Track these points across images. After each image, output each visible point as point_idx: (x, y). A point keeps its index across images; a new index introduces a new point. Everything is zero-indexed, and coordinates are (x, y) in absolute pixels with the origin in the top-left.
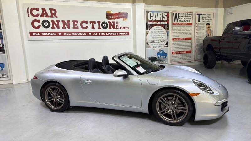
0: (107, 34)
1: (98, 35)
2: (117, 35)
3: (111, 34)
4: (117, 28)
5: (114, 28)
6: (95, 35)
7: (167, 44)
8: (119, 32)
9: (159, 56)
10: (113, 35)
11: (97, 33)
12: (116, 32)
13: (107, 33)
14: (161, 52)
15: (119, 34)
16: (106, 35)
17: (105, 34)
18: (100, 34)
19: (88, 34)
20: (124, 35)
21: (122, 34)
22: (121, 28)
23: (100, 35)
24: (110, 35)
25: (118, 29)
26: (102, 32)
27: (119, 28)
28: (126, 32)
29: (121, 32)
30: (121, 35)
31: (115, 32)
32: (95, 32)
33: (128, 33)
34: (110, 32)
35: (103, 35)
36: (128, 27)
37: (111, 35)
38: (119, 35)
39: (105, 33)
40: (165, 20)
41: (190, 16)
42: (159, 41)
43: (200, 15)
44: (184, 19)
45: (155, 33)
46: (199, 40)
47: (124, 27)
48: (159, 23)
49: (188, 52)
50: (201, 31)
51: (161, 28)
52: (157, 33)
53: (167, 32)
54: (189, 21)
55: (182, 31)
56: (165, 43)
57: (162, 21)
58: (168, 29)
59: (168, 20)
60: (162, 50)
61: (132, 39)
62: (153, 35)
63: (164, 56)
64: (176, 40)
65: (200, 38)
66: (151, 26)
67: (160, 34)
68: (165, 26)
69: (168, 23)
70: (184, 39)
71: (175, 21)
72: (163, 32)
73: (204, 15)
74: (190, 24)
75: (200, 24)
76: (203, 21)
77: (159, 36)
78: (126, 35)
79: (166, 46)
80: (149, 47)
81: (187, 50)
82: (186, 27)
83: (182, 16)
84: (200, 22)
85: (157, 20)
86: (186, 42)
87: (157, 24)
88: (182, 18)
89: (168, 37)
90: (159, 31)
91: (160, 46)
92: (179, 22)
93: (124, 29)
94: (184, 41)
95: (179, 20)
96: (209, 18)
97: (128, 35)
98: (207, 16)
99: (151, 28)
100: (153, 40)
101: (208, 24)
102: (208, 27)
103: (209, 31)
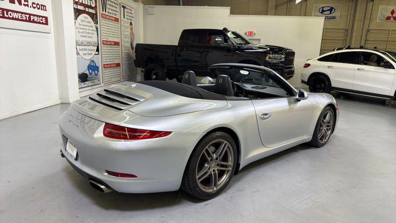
0: (7, 14)
2: (26, 21)
3: (15, 15)
4: (26, 3)
5: (20, 3)
7: (98, 50)
8: (30, 15)
9: (90, 71)
10: (18, 20)
12: (26, 14)
13: (8, 11)
14: (92, 64)
15: (30, 18)
16: (4, 17)
17: (3, 13)
20: (39, 23)
21: (36, 19)
22: (34, 6)
24: (13, 19)
25: (28, 5)
27: (30, 4)
28: (42, 17)
29: (34, 15)
30: (33, 22)
31: (22, 13)
33: (46, 18)
34: (12, 11)
36: (45, 6)
37: (16, 19)
38: (30, 21)
39: (3, 10)
40: (93, 5)
41: (117, 6)
42: (89, 44)
43: (124, 7)
44: (112, 10)
45: (83, 27)
46: (125, 47)
47: (38, 4)
48: (87, 10)
49: (118, 65)
50: (126, 33)
51: (90, 19)
52: (86, 28)
53: (97, 28)
54: (116, 15)
55: (110, 30)
56: (96, 48)
57: (90, 7)
58: (97, 24)
59: (96, 6)
60: (93, 61)
61: (52, 34)
62: (81, 31)
63: (96, 72)
64: (106, 43)
65: (126, 45)
66: (78, 13)
67: (89, 30)
68: (94, 17)
69: (96, 12)
70: (113, 43)
71: (103, 11)
72: (92, 27)
73: (127, 8)
74: (117, 20)
75: (125, 23)
76: (127, 19)
77: (88, 33)
78: (42, 23)
79: (97, 53)
80: (78, 54)
81: (117, 62)
82: (114, 23)
83: (110, 5)
84: (125, 19)
85: (84, 2)
86: (115, 48)
87: (85, 10)
88: (109, 7)
89: (98, 37)
90: (88, 24)
91: (90, 52)
92: (107, 13)
93: (39, 9)
94: (113, 46)
95: (107, 10)
96: (131, 15)
97: (47, 23)
98: (130, 11)
99: (78, 16)
100: (81, 39)
101: (131, 24)
102: (131, 29)
103: (132, 34)
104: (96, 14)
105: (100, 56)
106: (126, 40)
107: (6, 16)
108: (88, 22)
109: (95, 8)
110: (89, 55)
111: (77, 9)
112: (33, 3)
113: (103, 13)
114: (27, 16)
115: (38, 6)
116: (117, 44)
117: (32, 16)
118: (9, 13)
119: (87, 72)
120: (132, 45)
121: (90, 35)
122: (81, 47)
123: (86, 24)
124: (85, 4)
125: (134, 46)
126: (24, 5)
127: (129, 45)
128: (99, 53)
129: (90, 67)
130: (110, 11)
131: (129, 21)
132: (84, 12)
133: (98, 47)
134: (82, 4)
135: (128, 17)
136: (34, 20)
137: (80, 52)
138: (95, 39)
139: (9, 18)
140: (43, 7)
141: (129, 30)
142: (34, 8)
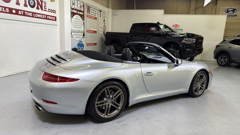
0: (35, 15)
1: (24, 15)
2: (44, 19)
3: (39, 16)
4: (45, 9)
5: (42, 9)
6: (20, 15)
8: (47, 15)
9: (79, 47)
10: (40, 18)
11: (22, 12)
12: (44, 15)
13: (35, 13)
14: (80, 43)
16: (33, 17)
17: (33, 15)
18: (27, 14)
19: (11, 11)
20: (52, 20)
21: (50, 18)
22: (49, 11)
23: (27, 16)
24: (38, 17)
26: (29, 12)
27: (47, 10)
28: (54, 17)
29: (49, 16)
30: (49, 19)
31: (43, 15)
32: (21, 10)
33: (56, 17)
34: (38, 14)
35: (30, 16)
38: (46, 19)
39: (33, 13)
40: (82, 10)
41: (96, 10)
42: (79, 32)
43: (100, 11)
44: (93, 13)
45: (76, 22)
46: (100, 34)
47: (51, 10)
48: (78, 12)
49: (95, 44)
50: (101, 26)
51: (80, 18)
52: (77, 22)
53: (84, 23)
54: (95, 15)
55: (92, 24)
56: (83, 34)
57: (80, 11)
58: (84, 21)
59: (84, 11)
60: (81, 41)
61: (58, 26)
62: (74, 24)
63: (82, 48)
64: (88, 31)
65: (101, 32)
66: (73, 14)
67: (79, 24)
68: (82, 17)
69: (84, 14)
70: (93, 32)
71: (88, 13)
72: (81, 22)
73: (102, 12)
74: (96, 18)
75: (101, 20)
76: (102, 18)
77: (79, 26)
78: (53, 20)
79: (83, 37)
80: (72, 37)
81: (95, 42)
82: (94, 20)
83: (92, 10)
84: (101, 18)
85: (77, 9)
86: (94, 34)
87: (77, 13)
88: (92, 11)
89: (84, 28)
90: (79, 20)
91: (79, 36)
92: (90, 15)
93: (52, 12)
94: (93, 33)
95: (90, 13)
96: (105, 16)
97: (56, 20)
98: (103, 13)
99: (73, 16)
100: (74, 29)
101: (104, 21)
102: (104, 24)
103: (105, 27)
104: (84, 15)
105: (85, 38)
106: (101, 30)
107: (34, 16)
108: (79, 19)
109: (83, 12)
110: (79, 38)
111: (73, 12)
112: (49, 9)
113: (87, 14)
114: (45, 16)
115: (51, 11)
116: (95, 32)
117: (48, 16)
118: (36, 14)
119: (77, 47)
120: (104, 32)
121: (79, 27)
122: (74, 33)
123: (78, 20)
124: (78, 10)
125: (105, 33)
126: (44, 10)
127: (103, 33)
128: (84, 37)
129: (79, 45)
130: (92, 13)
131: (103, 19)
132: (77, 14)
133: (84, 34)
134: (76, 10)
135: (103, 17)
136: (49, 18)
137: (74, 36)
138: (82, 29)
139: (35, 17)
140: (54, 11)
141: (103, 24)
142: (49, 12)
